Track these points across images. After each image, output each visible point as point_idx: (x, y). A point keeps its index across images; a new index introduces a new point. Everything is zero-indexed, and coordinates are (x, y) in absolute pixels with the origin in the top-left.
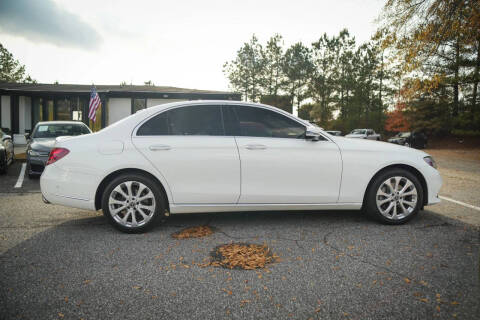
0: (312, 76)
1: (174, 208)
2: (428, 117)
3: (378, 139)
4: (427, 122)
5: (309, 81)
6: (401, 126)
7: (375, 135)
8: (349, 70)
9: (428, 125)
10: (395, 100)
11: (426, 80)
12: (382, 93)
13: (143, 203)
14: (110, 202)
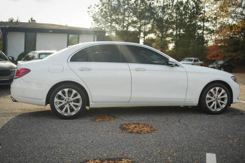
0: (154, 18)
1: (92, 105)
2: (235, 51)
3: (201, 65)
4: (234, 54)
5: (152, 21)
6: (218, 56)
7: (200, 62)
8: (181, 15)
9: (235, 56)
10: (213, 38)
11: (234, 25)
12: (205, 32)
13: (74, 101)
14: (55, 101)
